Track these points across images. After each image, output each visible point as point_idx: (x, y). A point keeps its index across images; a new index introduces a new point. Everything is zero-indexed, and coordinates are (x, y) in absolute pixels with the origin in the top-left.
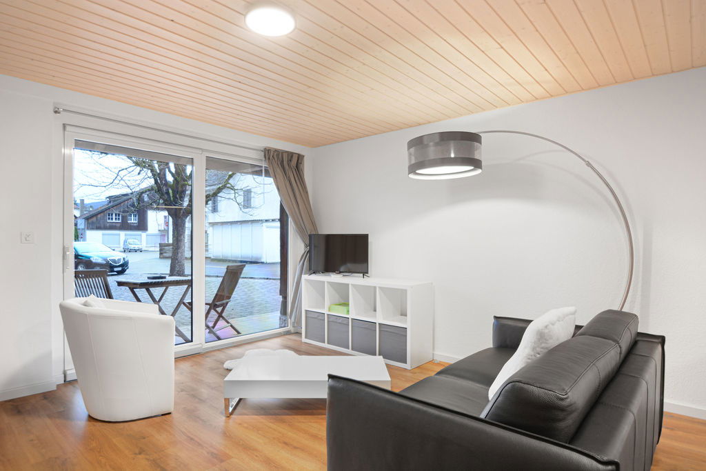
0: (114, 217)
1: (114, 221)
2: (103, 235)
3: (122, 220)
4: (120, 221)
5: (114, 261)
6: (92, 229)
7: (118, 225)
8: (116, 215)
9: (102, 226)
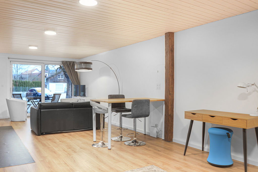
0: (61, 77)
1: (61, 79)
2: (56, 85)
3: (64, 78)
4: (63, 79)
5: (50, 95)
6: (52, 82)
7: (62, 80)
8: (61, 76)
9: (56, 81)
